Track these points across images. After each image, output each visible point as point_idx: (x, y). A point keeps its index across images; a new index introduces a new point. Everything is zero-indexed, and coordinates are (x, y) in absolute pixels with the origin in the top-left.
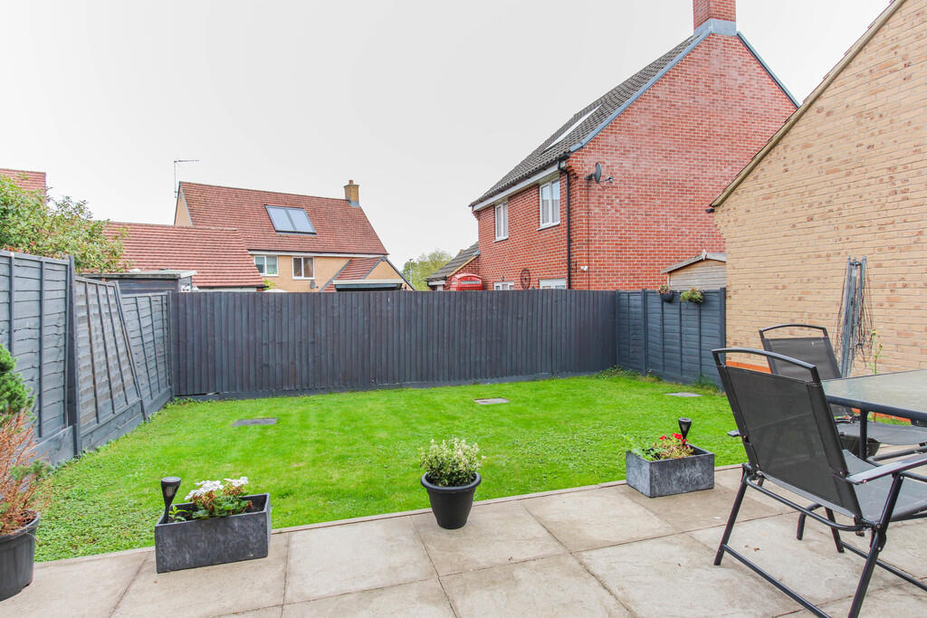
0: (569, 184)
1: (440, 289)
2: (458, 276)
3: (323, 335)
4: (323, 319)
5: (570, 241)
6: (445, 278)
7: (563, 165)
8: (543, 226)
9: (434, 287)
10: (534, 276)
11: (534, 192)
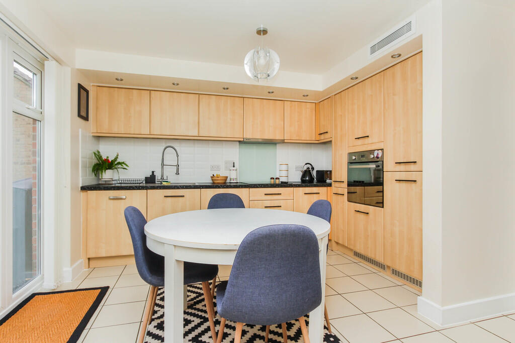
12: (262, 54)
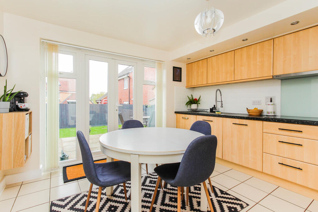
0: (130, 80)
1: (99, 103)
2: (104, 100)
3: (64, 114)
4: (64, 110)
5: (129, 93)
6: (101, 100)
7: (128, 75)
8: (124, 89)
9: (98, 103)
10: (122, 101)
11: (123, 80)
12: (209, 14)
